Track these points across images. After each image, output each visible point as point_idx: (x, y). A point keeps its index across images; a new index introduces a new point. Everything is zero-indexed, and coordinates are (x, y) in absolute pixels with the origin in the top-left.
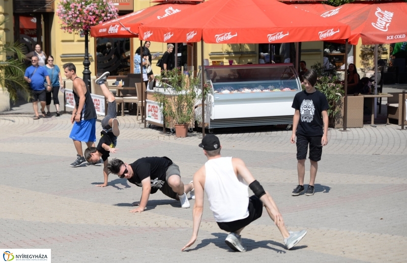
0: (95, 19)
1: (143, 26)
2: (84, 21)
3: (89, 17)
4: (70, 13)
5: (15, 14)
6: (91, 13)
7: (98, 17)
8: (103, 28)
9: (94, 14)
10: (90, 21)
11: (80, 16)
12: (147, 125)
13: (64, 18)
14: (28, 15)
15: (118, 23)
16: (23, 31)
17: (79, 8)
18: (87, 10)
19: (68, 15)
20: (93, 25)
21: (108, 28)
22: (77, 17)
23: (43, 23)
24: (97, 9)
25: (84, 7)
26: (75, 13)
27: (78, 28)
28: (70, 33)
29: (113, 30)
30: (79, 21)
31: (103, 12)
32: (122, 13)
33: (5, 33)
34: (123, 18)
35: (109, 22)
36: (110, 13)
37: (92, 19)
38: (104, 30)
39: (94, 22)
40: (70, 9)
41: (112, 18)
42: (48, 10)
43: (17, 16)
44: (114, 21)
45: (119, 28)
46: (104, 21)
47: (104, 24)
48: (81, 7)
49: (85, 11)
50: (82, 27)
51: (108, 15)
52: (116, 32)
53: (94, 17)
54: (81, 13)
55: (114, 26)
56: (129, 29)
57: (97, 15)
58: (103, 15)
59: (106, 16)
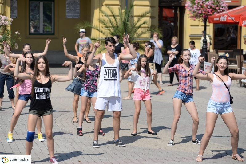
0: (211, 11)
1: (243, 16)
2: (204, 12)
3: (208, 9)
4: (195, 6)
5: (159, 6)
6: (209, 7)
7: (214, 10)
8: (216, 17)
9: (211, 7)
10: (208, 12)
11: (201, 9)
12: (242, 84)
13: (191, 10)
14: (170, 7)
15: (227, 14)
16: (166, 18)
17: (201, 3)
18: (206, 5)
19: (193, 8)
20: (210, 15)
21: (220, 18)
22: (199, 10)
23: (178, 12)
24: (213, 4)
25: (204, 2)
26: (198, 7)
27: (200, 17)
28: (195, 20)
29: (223, 19)
30: (200, 12)
31: (217, 6)
32: (230, 7)
33: (150, 19)
34: (230, 11)
35: (221, 14)
36: (222, 7)
37: (210, 11)
38: (218, 19)
39: (211, 13)
40: (195, 4)
41: (223, 11)
42: (183, 5)
43: (161, 8)
44: (224, 13)
45: (227, 18)
46: (218, 13)
47: (217, 15)
48: (203, 3)
49: (205, 5)
50: (202, 16)
51: (221, 8)
52: (225, 20)
53: (211, 10)
54: (202, 6)
55: (223, 16)
56: (233, 18)
57: (213, 8)
58: (217, 8)
59: (219, 9)
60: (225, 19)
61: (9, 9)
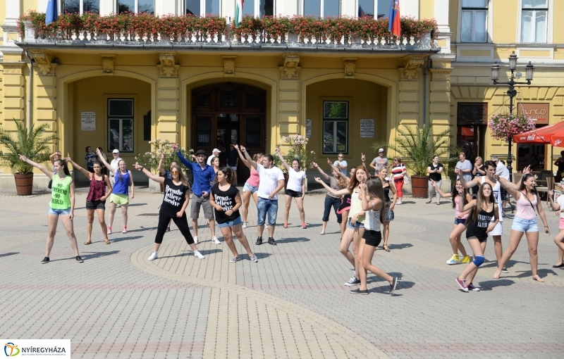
0: (517, 130)
1: (554, 136)
2: (508, 131)
3: (513, 128)
4: (498, 125)
5: (458, 125)
6: (514, 126)
7: (519, 129)
8: (523, 136)
9: (516, 126)
10: (513, 131)
11: (506, 127)
13: (494, 129)
14: (469, 126)
15: (535, 133)
16: (464, 137)
17: (505, 122)
18: (511, 124)
19: (496, 127)
20: (515, 134)
21: (527, 136)
22: (503, 128)
23: (478, 132)
24: (519, 123)
25: (509, 121)
26: (502, 126)
27: (504, 136)
28: (498, 139)
29: (531, 138)
30: (504, 131)
31: (524, 125)
32: (538, 126)
33: (449, 138)
34: (539, 129)
35: (528, 133)
36: (529, 126)
37: (515, 130)
38: (524, 138)
39: (517, 132)
40: (498, 122)
41: (530, 130)
42: (484, 123)
43: (459, 127)
44: (531, 131)
45: (535, 137)
46: (524, 131)
47: (524, 134)
48: (507, 121)
49: (509, 124)
50: (507, 136)
53: (516, 128)
54: (506, 125)
55: (531, 135)
56: (543, 138)
57: (519, 127)
58: (523, 127)
59: (526, 128)
60: (533, 139)
61: (305, 128)
